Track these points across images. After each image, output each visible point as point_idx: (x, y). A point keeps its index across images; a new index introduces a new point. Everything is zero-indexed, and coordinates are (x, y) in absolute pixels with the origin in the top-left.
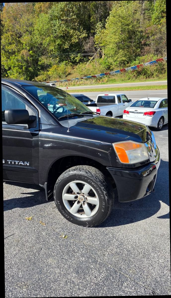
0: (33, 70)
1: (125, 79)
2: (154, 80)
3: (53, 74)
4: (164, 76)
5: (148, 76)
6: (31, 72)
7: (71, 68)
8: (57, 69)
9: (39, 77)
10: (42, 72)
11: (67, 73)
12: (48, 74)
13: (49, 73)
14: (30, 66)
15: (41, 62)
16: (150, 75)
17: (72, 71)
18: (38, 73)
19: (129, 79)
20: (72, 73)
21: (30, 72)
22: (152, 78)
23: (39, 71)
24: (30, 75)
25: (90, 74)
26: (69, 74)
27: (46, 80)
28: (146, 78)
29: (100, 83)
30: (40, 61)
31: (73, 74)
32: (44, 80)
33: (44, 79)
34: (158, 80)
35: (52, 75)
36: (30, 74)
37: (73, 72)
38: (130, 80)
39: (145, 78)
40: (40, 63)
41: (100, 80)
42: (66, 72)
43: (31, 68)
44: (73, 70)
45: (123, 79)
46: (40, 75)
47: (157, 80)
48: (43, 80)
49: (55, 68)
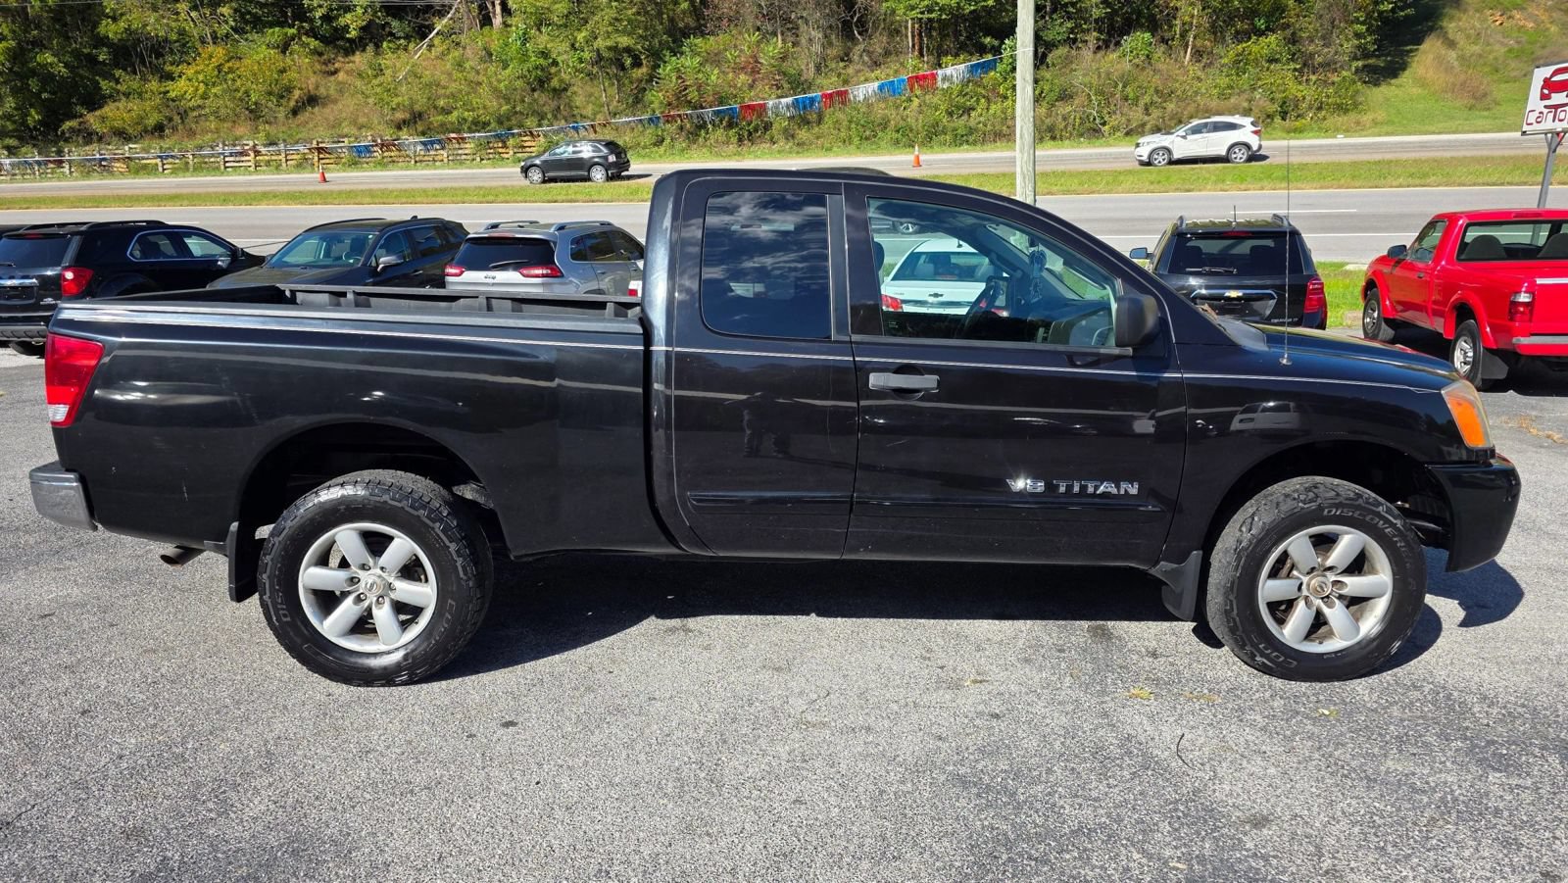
0: (66, 66)
1: (639, 144)
2: (779, 152)
3: (205, 97)
4: (818, 138)
5: (746, 134)
6: (52, 76)
7: (318, 67)
8: (231, 70)
9: (108, 110)
10: (128, 81)
11: (297, 93)
12: (172, 95)
13: (176, 88)
14: (39, 44)
15: (122, 25)
16: (756, 130)
17: (328, 87)
18: (105, 85)
19: (660, 142)
20: (328, 96)
21: (47, 78)
22: (764, 145)
23: (109, 76)
24: (44, 96)
25: (447, 111)
26: (312, 100)
27: (159, 129)
28: (740, 140)
29: (506, 156)
30: (115, 19)
31: (335, 102)
32: (146, 131)
33: (151, 122)
34: (798, 153)
35: (200, 102)
36: (43, 90)
37: (332, 92)
38: (662, 149)
39: (734, 140)
40: (113, 27)
41: (504, 142)
42: (289, 90)
43: (48, 58)
44: (332, 78)
45: (627, 139)
46: (113, 97)
47: (790, 153)
48: (140, 128)
49: (215, 62)
